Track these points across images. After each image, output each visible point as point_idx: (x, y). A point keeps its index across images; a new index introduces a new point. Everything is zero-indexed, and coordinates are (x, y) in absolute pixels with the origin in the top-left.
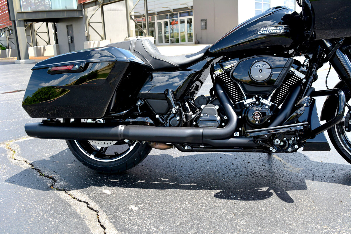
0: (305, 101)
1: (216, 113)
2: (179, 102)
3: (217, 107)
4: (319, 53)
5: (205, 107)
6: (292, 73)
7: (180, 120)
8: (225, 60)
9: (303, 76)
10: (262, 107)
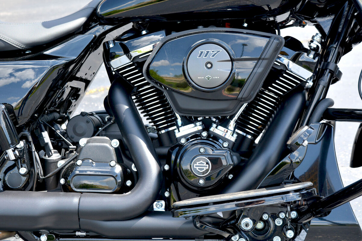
0: (302, 136)
1: (112, 158)
2: (27, 133)
3: (116, 143)
4: (343, 21)
5: (88, 142)
6: (282, 68)
7: (29, 174)
8: (136, 34)
9: (306, 74)
10: (214, 146)
